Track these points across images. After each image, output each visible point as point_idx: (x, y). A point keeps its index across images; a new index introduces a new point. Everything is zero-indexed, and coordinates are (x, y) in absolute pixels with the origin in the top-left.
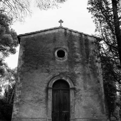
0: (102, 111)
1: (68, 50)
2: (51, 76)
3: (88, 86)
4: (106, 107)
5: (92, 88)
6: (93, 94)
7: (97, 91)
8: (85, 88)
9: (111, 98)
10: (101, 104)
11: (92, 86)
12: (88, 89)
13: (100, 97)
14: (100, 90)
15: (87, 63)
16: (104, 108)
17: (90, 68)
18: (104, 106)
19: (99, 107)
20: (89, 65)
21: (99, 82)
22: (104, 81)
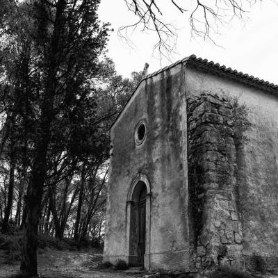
0: (185, 233)
1: (147, 119)
3: (167, 181)
4: (189, 225)
5: (172, 186)
6: (172, 199)
7: (178, 189)
8: (163, 187)
9: (198, 200)
10: (183, 218)
11: (171, 181)
12: (166, 189)
13: (182, 200)
14: (182, 186)
15: (168, 132)
16: (188, 227)
17: (171, 140)
18: (188, 222)
19: (180, 227)
20: (170, 134)
21: (181, 166)
22: (189, 160)
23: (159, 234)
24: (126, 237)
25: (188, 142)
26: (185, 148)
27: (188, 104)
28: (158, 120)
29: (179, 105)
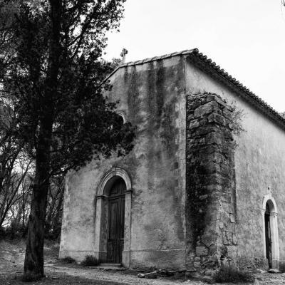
0: (180, 233)
2: (102, 174)
3: (156, 179)
4: (186, 225)
5: (163, 184)
6: (163, 197)
7: (171, 188)
8: (150, 185)
9: (200, 201)
10: (178, 218)
11: (162, 179)
12: (154, 187)
13: (177, 200)
14: (177, 185)
15: (158, 127)
16: (184, 227)
17: (161, 136)
18: (184, 222)
19: (173, 226)
20: (161, 130)
21: (177, 165)
22: (188, 160)
23: (144, 231)
24: (94, 232)
25: (188, 141)
26: (183, 147)
27: (188, 101)
28: (143, 113)
29: (175, 100)
